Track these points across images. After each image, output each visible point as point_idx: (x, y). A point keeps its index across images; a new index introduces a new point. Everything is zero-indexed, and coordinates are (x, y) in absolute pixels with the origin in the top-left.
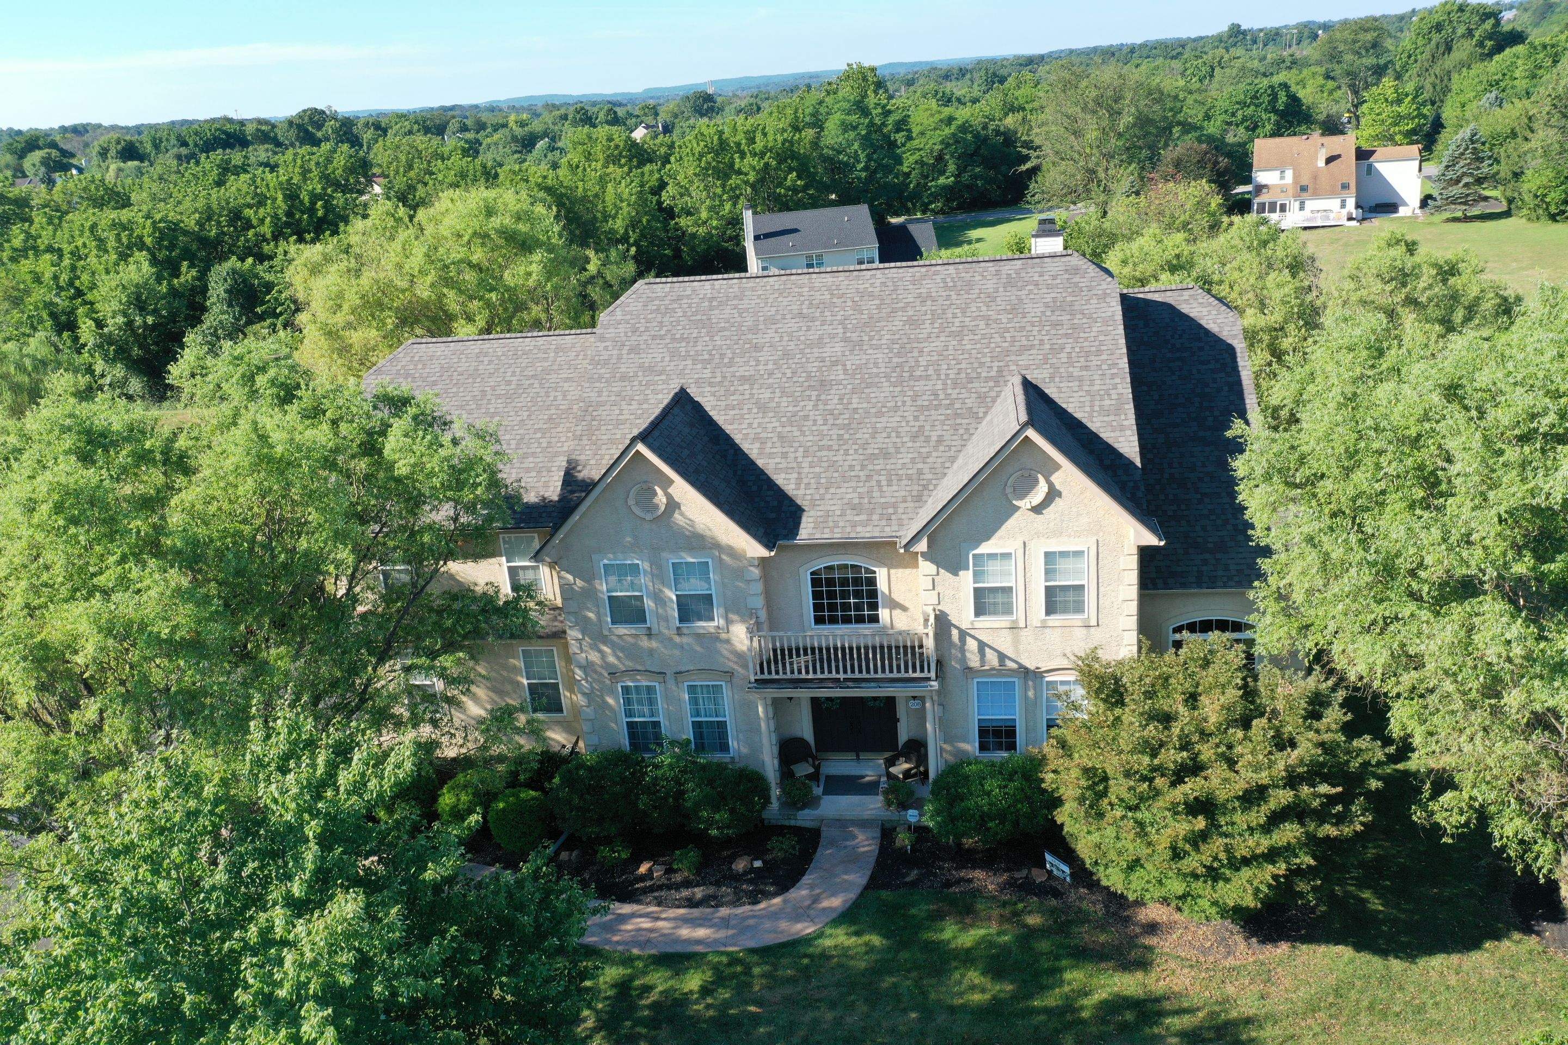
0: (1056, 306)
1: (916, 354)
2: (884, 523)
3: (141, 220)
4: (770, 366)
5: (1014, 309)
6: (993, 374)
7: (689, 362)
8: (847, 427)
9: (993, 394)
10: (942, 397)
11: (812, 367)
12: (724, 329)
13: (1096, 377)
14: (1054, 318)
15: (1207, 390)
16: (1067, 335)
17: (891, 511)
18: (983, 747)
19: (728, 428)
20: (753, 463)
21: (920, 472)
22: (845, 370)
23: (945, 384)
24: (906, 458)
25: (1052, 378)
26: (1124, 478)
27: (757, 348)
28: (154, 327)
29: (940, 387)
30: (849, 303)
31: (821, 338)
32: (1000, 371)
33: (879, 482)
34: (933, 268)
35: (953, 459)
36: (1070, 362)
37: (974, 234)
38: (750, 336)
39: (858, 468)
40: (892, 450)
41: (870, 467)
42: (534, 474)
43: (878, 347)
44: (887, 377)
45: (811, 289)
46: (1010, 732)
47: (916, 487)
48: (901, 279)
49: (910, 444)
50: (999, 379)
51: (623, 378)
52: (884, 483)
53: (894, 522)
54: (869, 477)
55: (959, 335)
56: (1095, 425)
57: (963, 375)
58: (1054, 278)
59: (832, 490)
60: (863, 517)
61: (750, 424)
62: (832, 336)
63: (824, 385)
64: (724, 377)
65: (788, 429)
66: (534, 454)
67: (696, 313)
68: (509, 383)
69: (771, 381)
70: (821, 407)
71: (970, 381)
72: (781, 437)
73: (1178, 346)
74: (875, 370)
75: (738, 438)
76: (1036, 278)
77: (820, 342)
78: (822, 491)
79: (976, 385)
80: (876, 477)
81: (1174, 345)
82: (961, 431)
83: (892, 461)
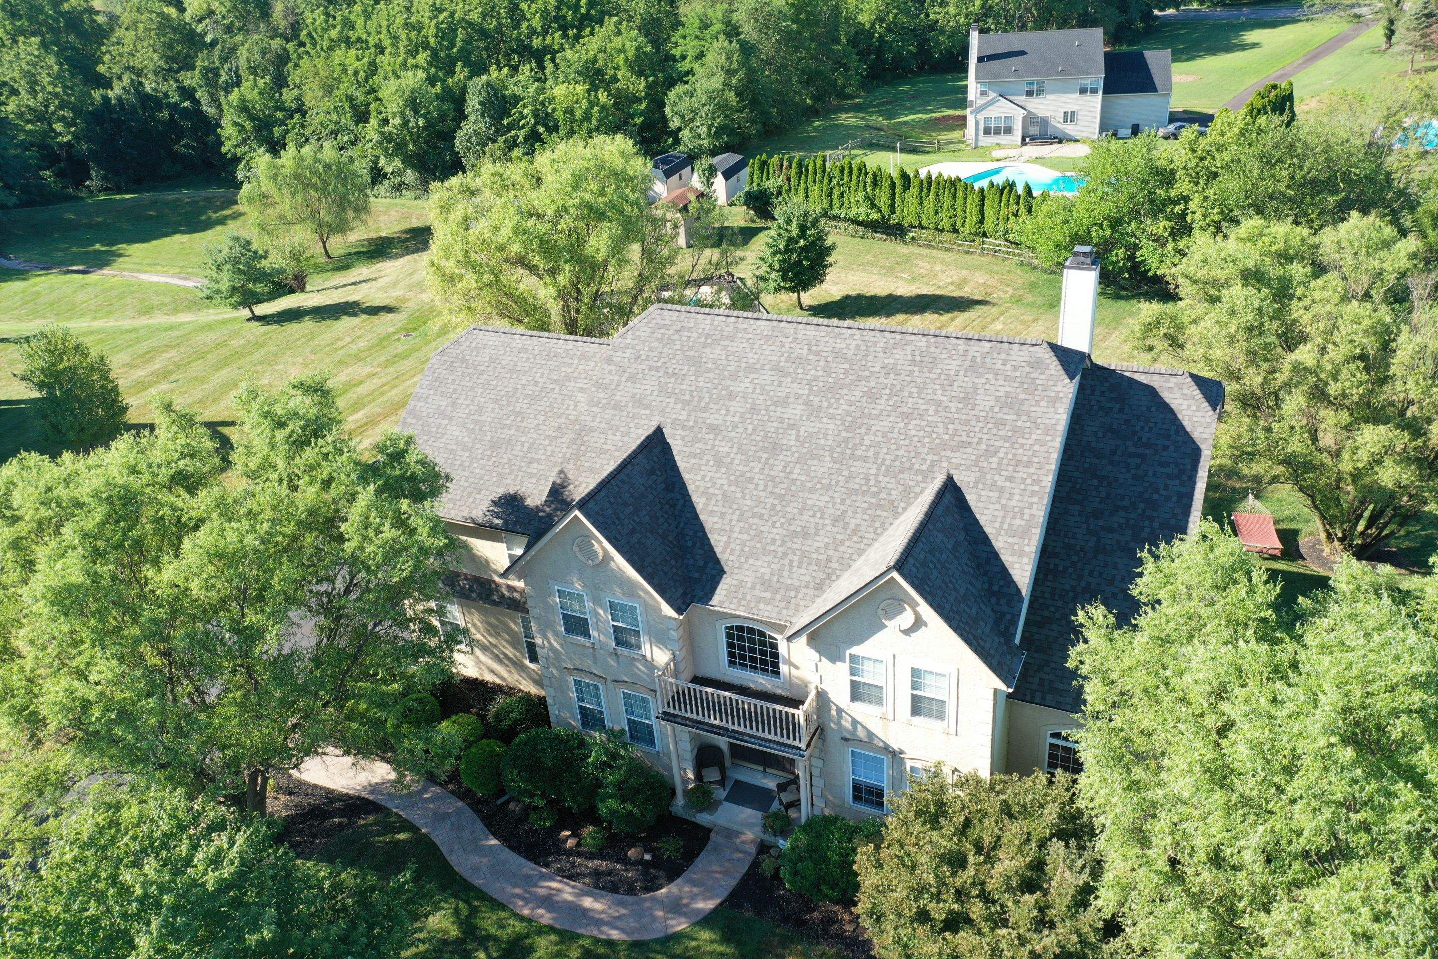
0: (1008, 403)
1: (863, 431)
2: (783, 604)
3: (427, 21)
4: (736, 419)
5: (967, 400)
6: (925, 467)
7: (672, 400)
8: (781, 497)
9: (917, 489)
10: (872, 483)
11: (772, 426)
12: (709, 370)
13: (1017, 491)
14: (1000, 415)
15: (1156, 496)
16: (1005, 438)
17: (792, 594)
18: (856, 798)
19: (686, 476)
20: (696, 516)
21: (829, 560)
22: (798, 436)
23: (879, 469)
24: (821, 541)
25: (976, 483)
26: (1005, 609)
27: (731, 396)
28: (425, 128)
29: (873, 471)
30: (822, 363)
31: (787, 397)
32: (932, 466)
33: (791, 561)
34: (908, 337)
35: (861, 552)
36: (999, 470)
37: (1251, 36)
38: (729, 382)
39: (779, 543)
40: (812, 531)
41: (789, 544)
43: (832, 417)
44: (832, 451)
45: (795, 340)
46: (880, 794)
47: (821, 575)
48: (875, 344)
49: (829, 528)
50: (927, 475)
51: (617, 407)
52: (795, 564)
53: (792, 606)
54: (785, 554)
55: (906, 417)
56: (999, 543)
57: (897, 463)
58: (1015, 368)
59: (751, 561)
60: (768, 595)
61: (704, 476)
62: (798, 397)
63: (775, 448)
64: (696, 422)
65: (733, 488)
66: (538, 461)
67: (691, 349)
68: (536, 384)
69: (733, 434)
70: (766, 471)
71: (902, 472)
72: (724, 496)
73: (1144, 440)
74: (822, 442)
75: (691, 488)
76: (998, 366)
77: (784, 402)
78: (743, 560)
79: (906, 476)
80: (790, 556)
81: (1140, 439)
82: (877, 524)
83: (810, 542)
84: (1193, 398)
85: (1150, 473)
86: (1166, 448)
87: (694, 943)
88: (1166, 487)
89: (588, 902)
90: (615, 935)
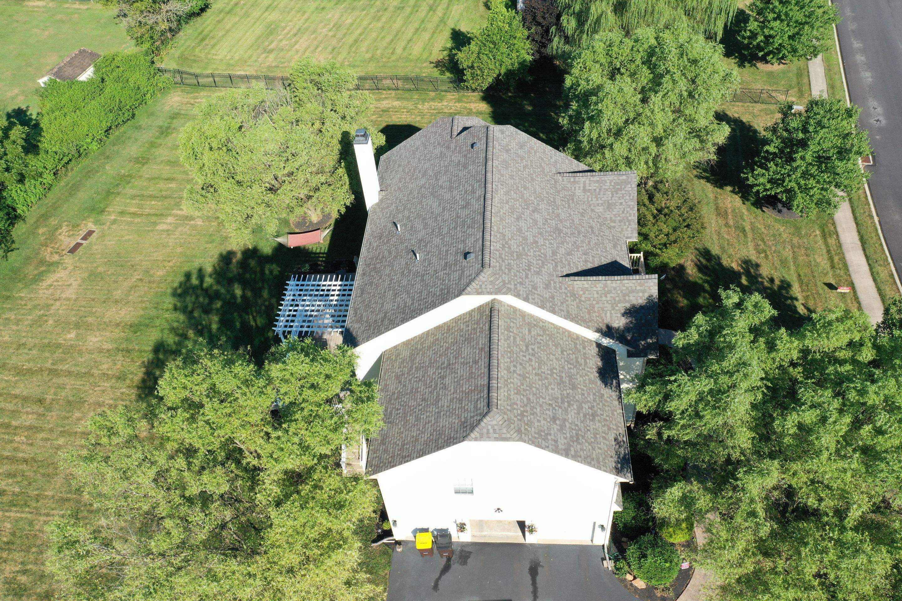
42: (588, 361)
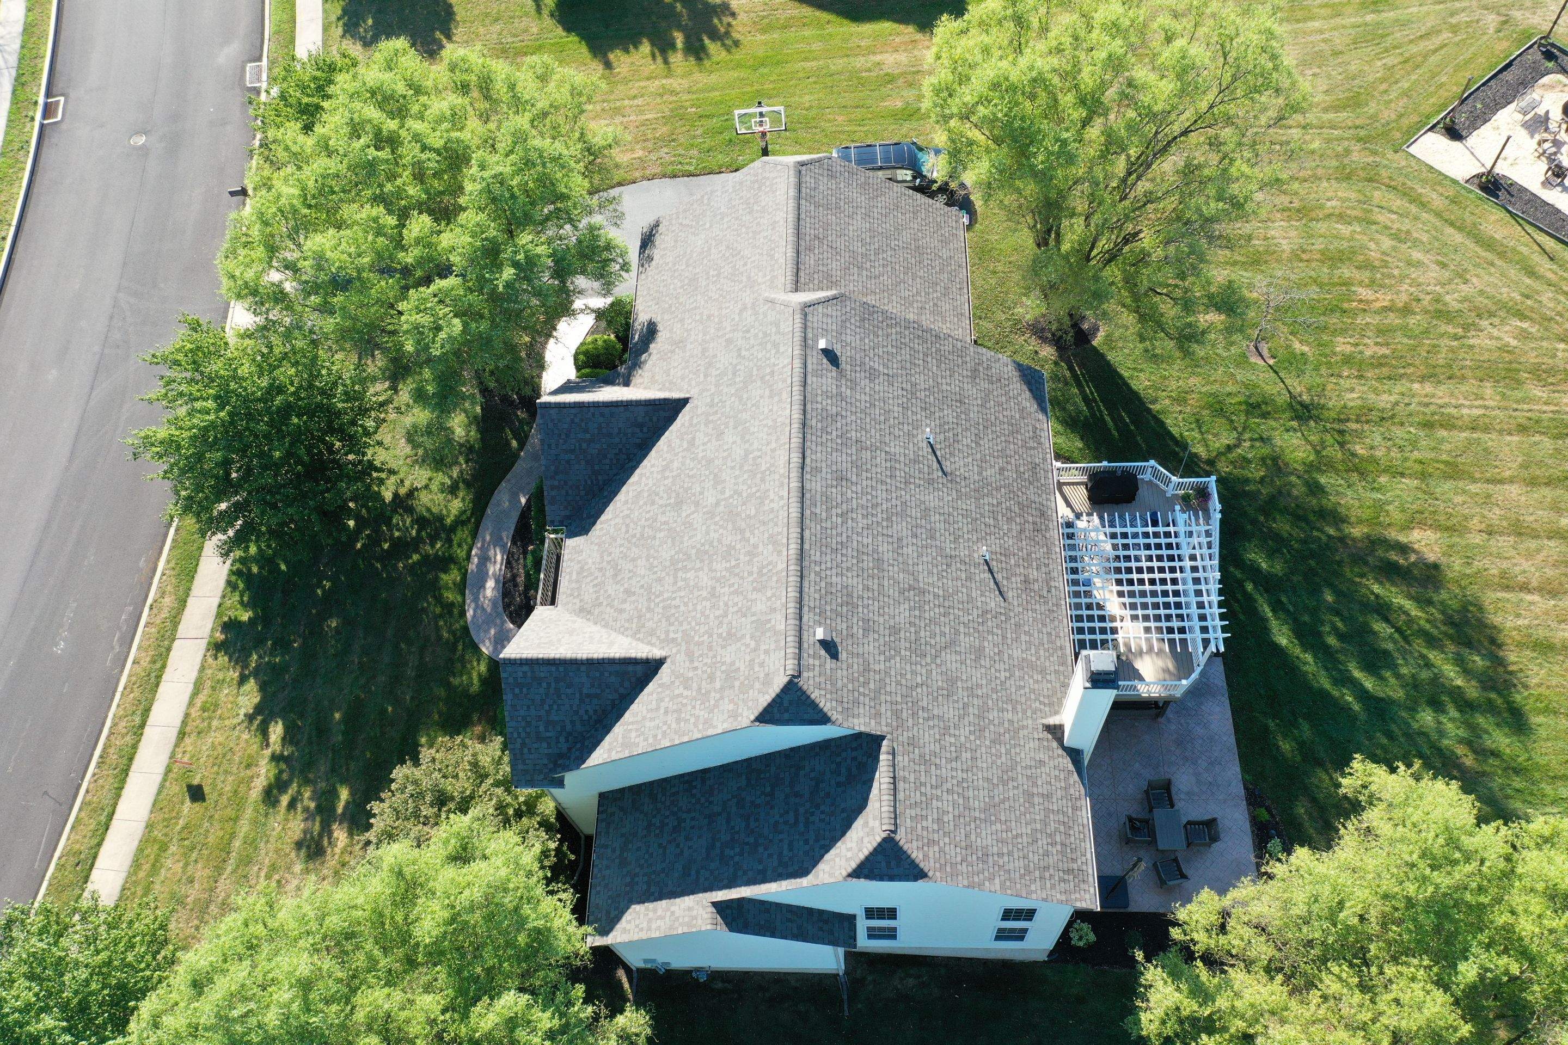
0: (730, 675)
4: (701, 455)
6: (671, 635)
9: (655, 640)
11: (696, 488)
12: (741, 399)
14: (719, 674)
19: (654, 451)
20: (624, 484)
21: (600, 605)
22: (690, 515)
23: (668, 599)
24: (612, 590)
25: (663, 685)
27: (720, 436)
32: (674, 640)
33: (597, 578)
38: (731, 424)
40: (619, 578)
41: (609, 567)
43: (707, 532)
44: (680, 552)
45: (773, 450)
47: (590, 606)
48: (776, 525)
49: (622, 590)
50: (666, 641)
51: (704, 352)
52: (596, 582)
54: (602, 570)
55: (713, 594)
56: (618, 729)
59: (596, 548)
61: (655, 465)
62: (723, 491)
63: (679, 504)
64: (696, 425)
65: (646, 495)
69: (688, 462)
70: (660, 511)
72: (640, 493)
74: (686, 538)
79: (664, 625)
82: (627, 625)
84: (860, 850)
85: (781, 836)
86: (806, 842)
87: (475, 664)
88: (770, 856)
89: (490, 584)
90: (470, 614)
